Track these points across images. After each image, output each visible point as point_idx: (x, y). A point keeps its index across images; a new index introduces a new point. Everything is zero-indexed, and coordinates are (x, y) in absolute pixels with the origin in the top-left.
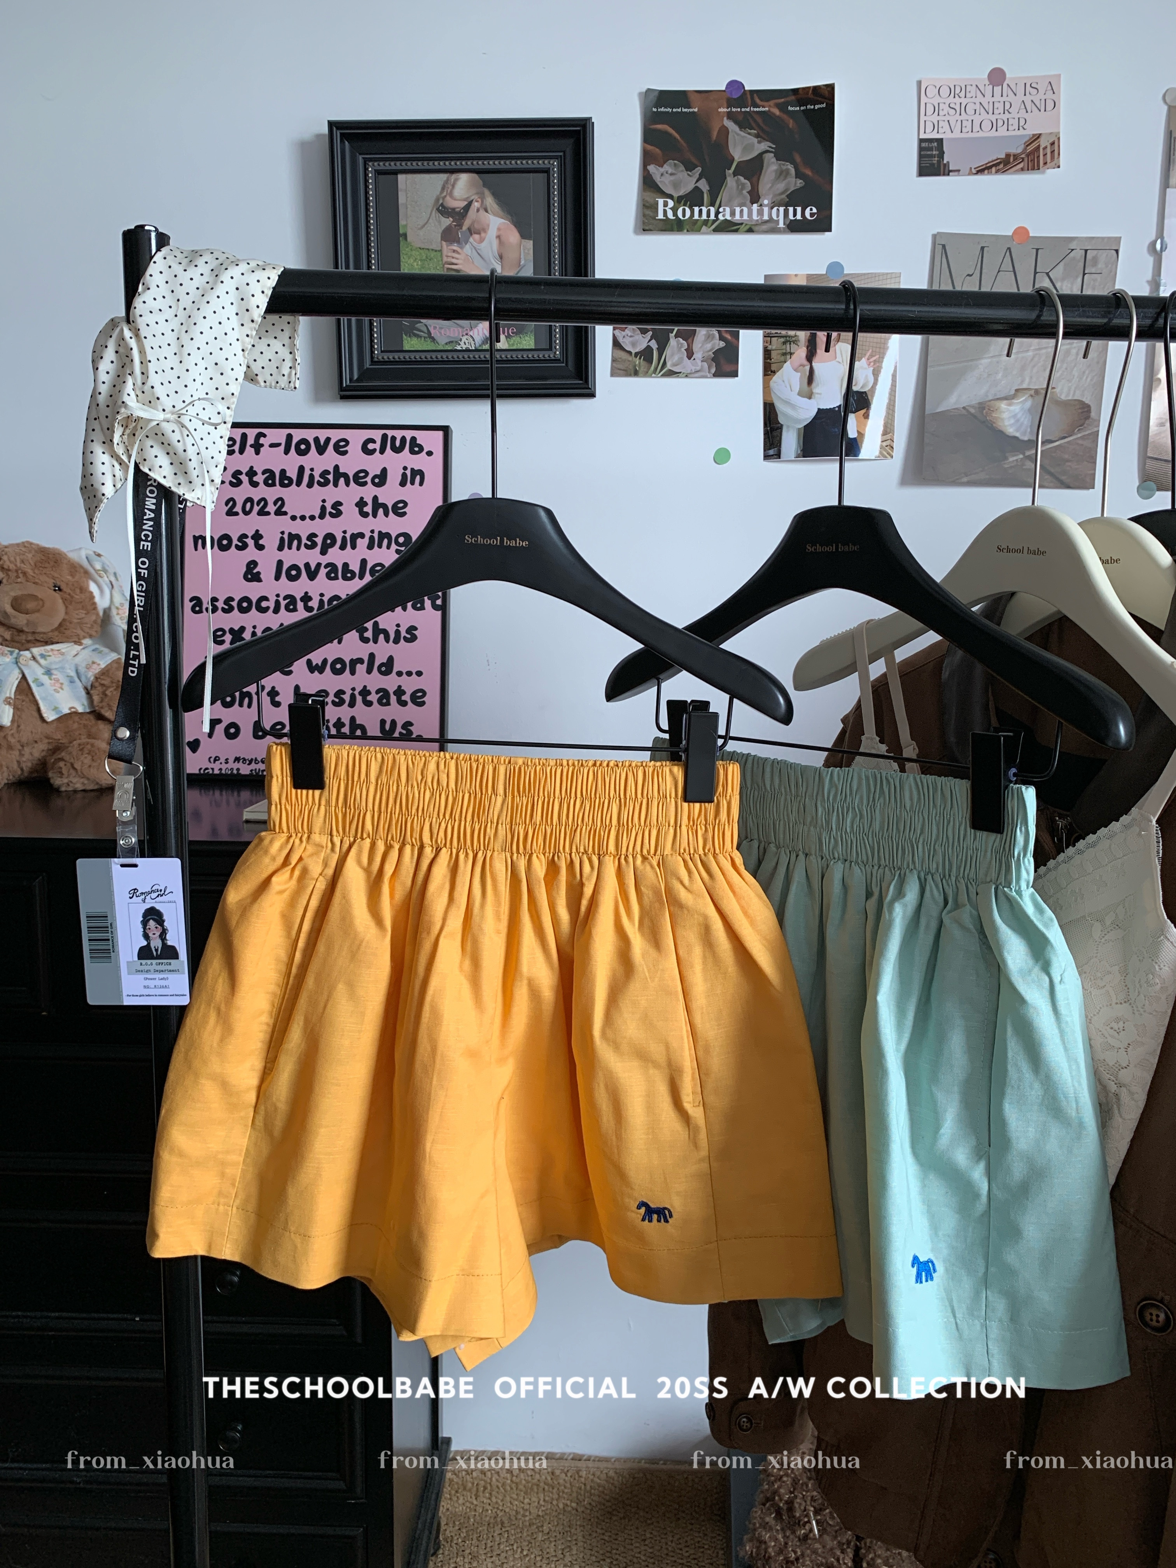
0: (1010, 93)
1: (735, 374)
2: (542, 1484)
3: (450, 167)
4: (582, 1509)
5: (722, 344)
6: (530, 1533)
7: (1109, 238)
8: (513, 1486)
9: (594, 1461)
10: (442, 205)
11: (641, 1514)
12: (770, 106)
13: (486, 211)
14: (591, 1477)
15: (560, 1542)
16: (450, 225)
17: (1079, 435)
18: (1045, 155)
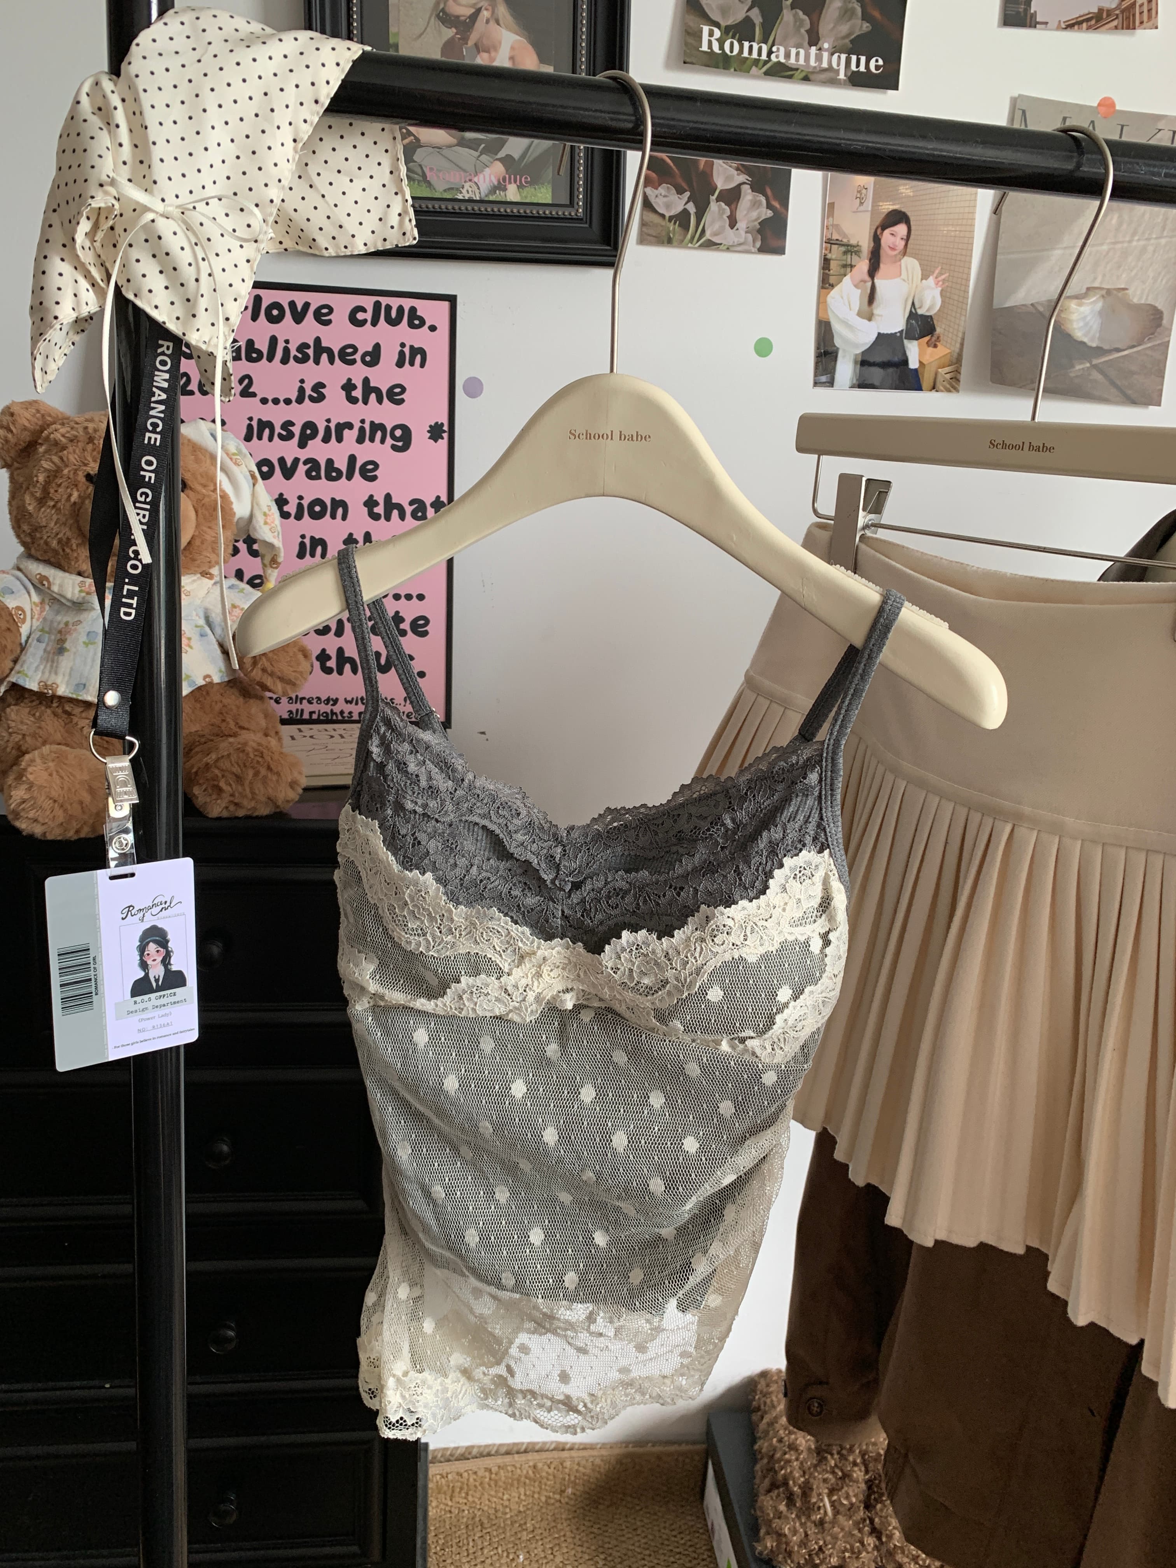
1: (780, 251)
2: (523, 1479)
4: (566, 1500)
5: (770, 213)
6: (513, 1533)
8: (492, 1483)
9: (579, 1449)
10: (442, 10)
11: (629, 1499)
13: (498, 24)
14: (576, 1467)
15: (548, 1540)
16: (453, 38)
17: (1149, 345)
18: (1141, 13)
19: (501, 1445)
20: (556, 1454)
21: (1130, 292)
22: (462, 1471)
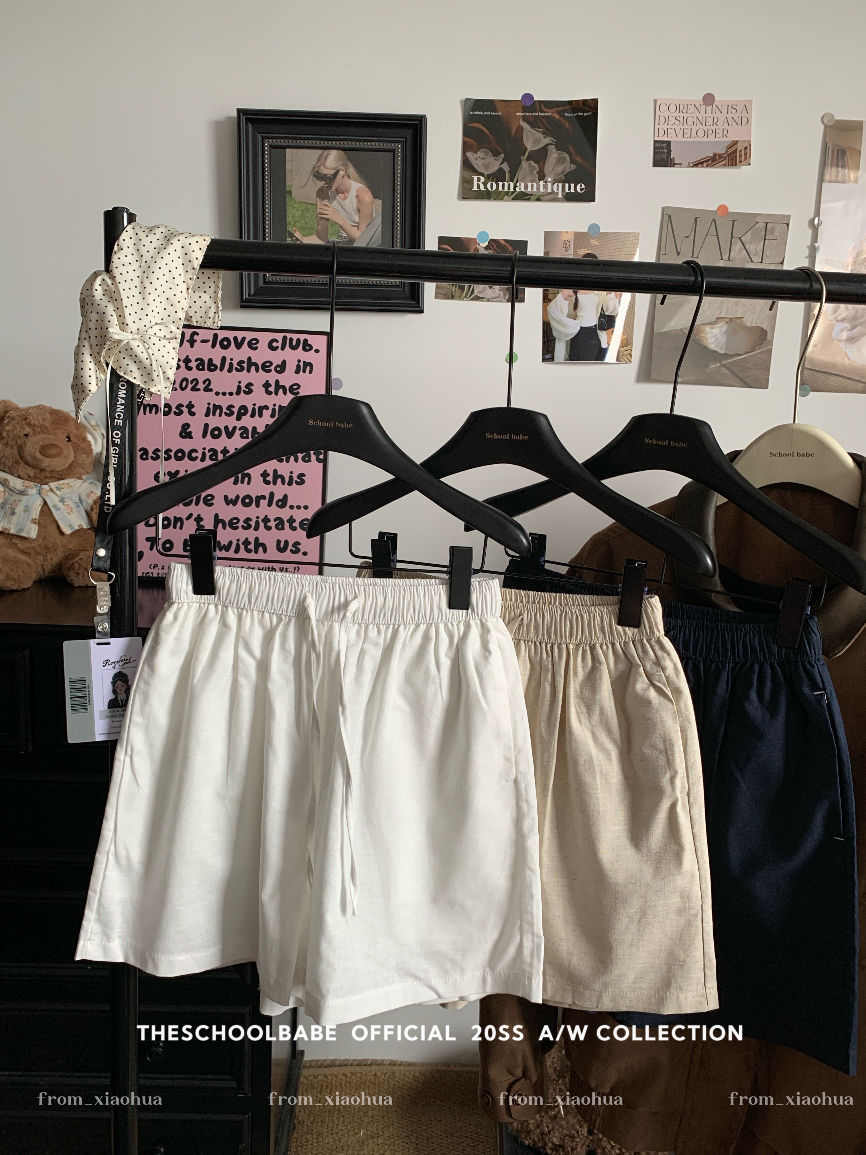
0: (718, 111)
1: (522, 301)
2: (367, 1083)
3: (324, 145)
7: (783, 216)
8: (347, 1085)
9: (405, 1065)
10: (317, 172)
11: (438, 1102)
12: (552, 113)
13: (349, 178)
14: (402, 1077)
16: (323, 186)
17: (759, 351)
18: (740, 156)
19: (354, 1060)
20: (390, 1068)
21: (745, 319)
22: (328, 1074)
